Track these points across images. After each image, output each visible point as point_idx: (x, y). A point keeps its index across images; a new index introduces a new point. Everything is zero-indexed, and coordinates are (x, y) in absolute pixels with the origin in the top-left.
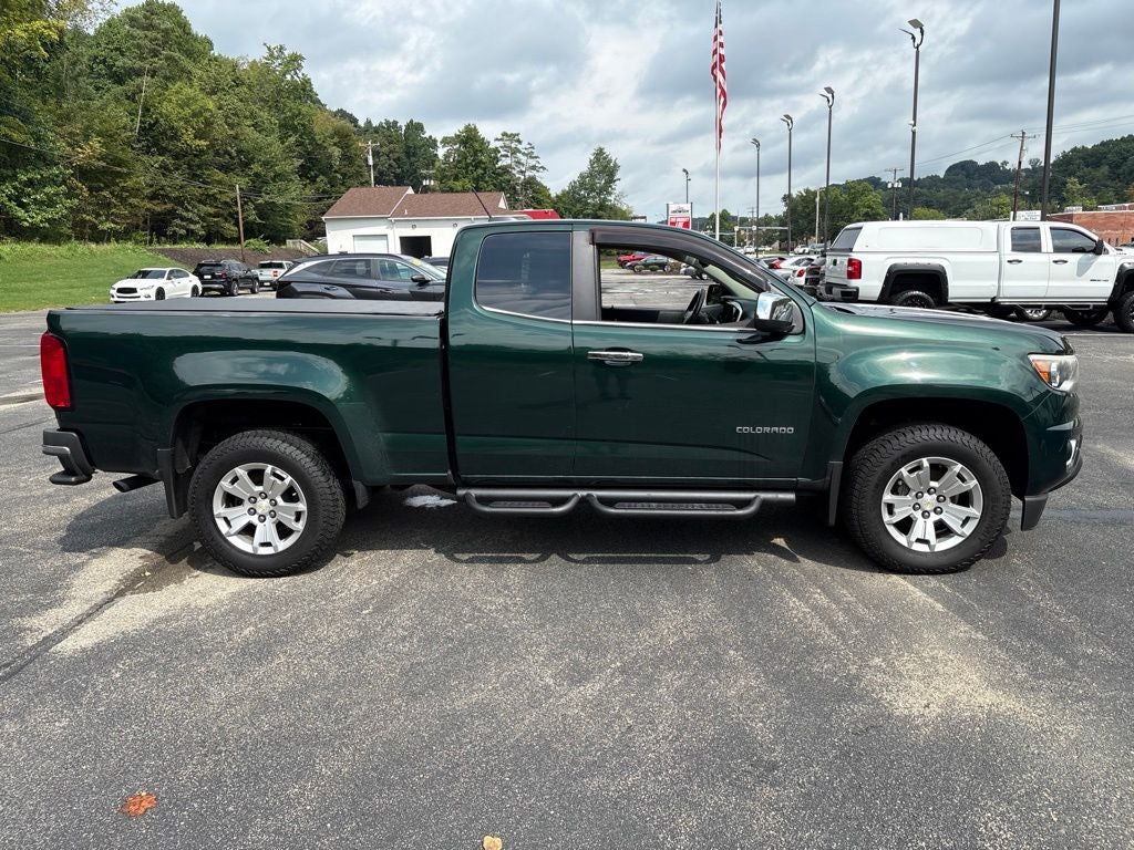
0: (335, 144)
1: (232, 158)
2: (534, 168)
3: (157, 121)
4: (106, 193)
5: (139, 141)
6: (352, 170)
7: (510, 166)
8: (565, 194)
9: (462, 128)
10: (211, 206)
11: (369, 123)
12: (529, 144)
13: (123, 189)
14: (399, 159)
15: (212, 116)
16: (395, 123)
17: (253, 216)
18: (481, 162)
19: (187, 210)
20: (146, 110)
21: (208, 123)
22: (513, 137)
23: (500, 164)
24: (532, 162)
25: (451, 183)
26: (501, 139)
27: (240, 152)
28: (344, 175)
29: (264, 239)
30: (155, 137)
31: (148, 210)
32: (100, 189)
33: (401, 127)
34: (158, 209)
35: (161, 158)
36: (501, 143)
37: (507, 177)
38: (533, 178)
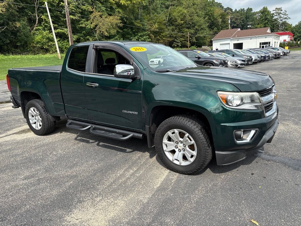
0: (220, 18)
1: (190, 25)
2: (286, 18)
3: (172, 18)
4: (158, 37)
5: (168, 23)
6: (225, 25)
7: (277, 19)
8: (296, 26)
9: (262, 8)
10: (184, 38)
11: (236, 10)
12: (285, 11)
13: (162, 36)
14: (243, 20)
15: (186, 14)
16: (244, 9)
17: (194, 40)
18: (267, 18)
19: (177, 40)
20: (170, 15)
21: (185, 17)
22: (280, 9)
23: (274, 18)
24: (285, 16)
25: (256, 26)
26: (275, 10)
27: (192, 23)
28: (222, 27)
29: (196, 46)
30: (171, 22)
31: (168, 40)
32: (157, 36)
33: (245, 10)
34: (170, 40)
35: (172, 27)
36: (275, 12)
37: (276, 22)
38: (285, 22)
